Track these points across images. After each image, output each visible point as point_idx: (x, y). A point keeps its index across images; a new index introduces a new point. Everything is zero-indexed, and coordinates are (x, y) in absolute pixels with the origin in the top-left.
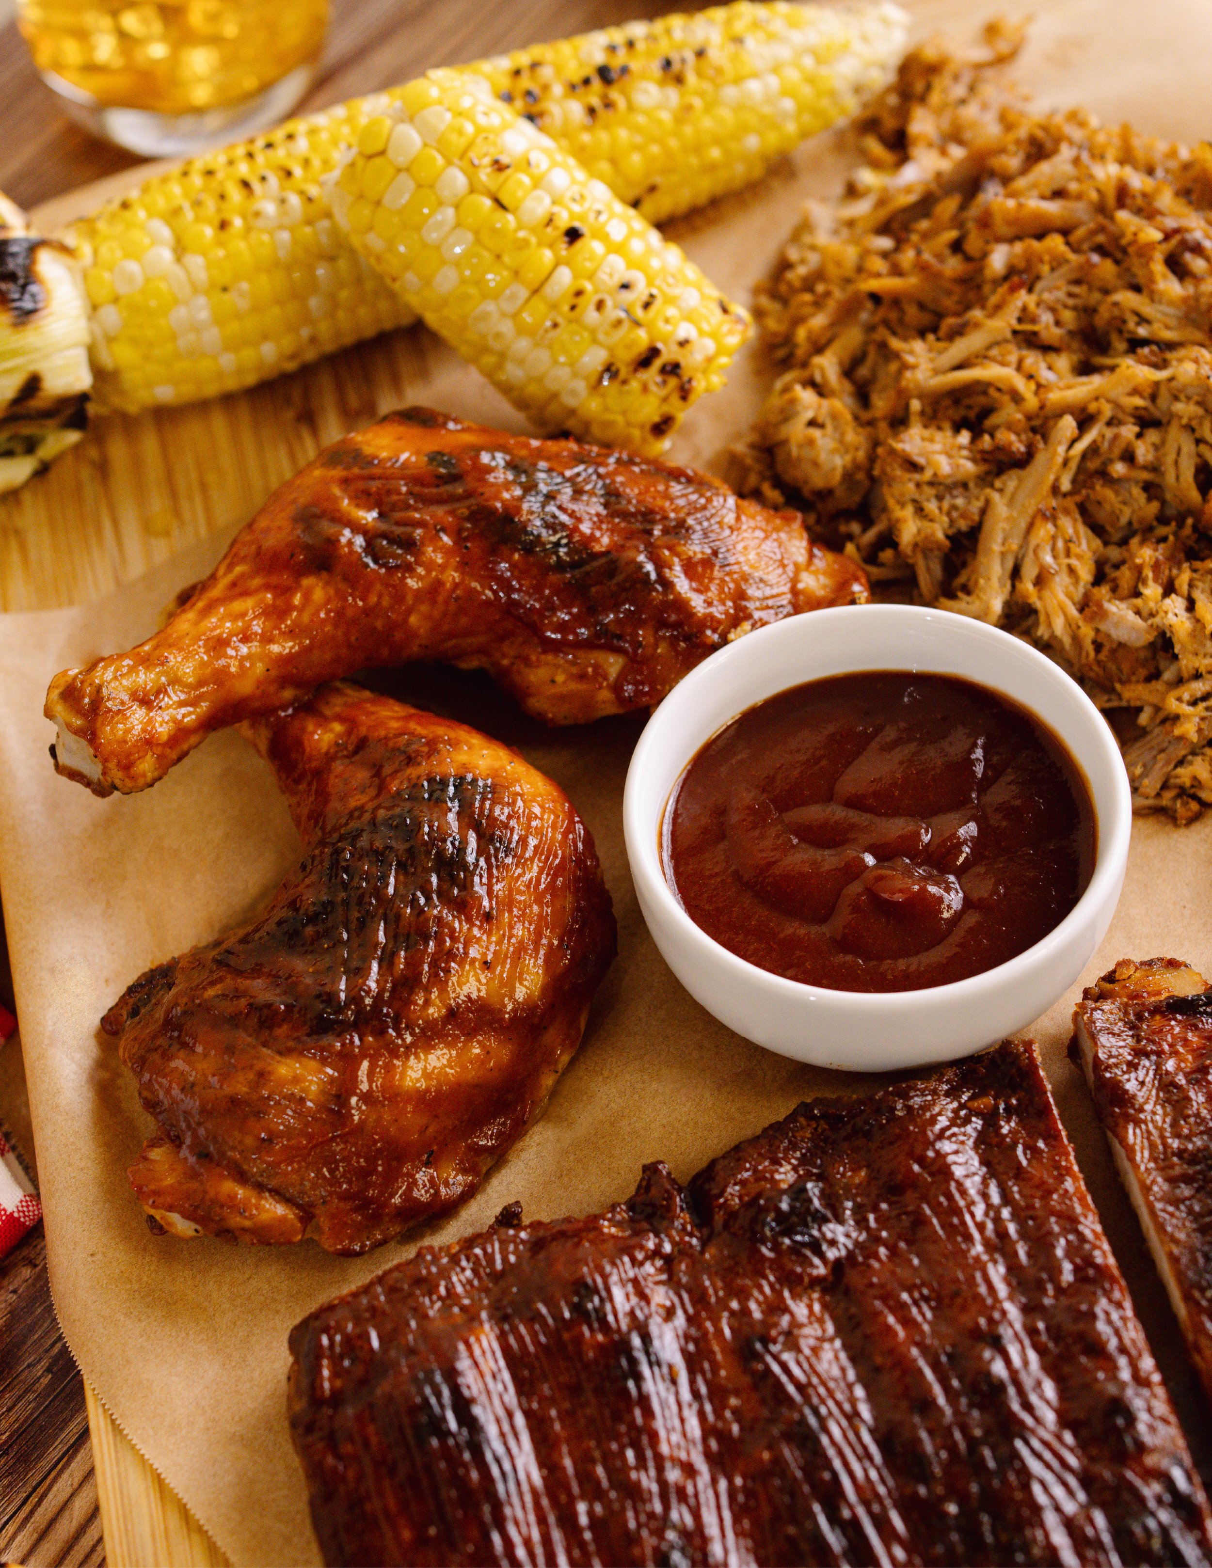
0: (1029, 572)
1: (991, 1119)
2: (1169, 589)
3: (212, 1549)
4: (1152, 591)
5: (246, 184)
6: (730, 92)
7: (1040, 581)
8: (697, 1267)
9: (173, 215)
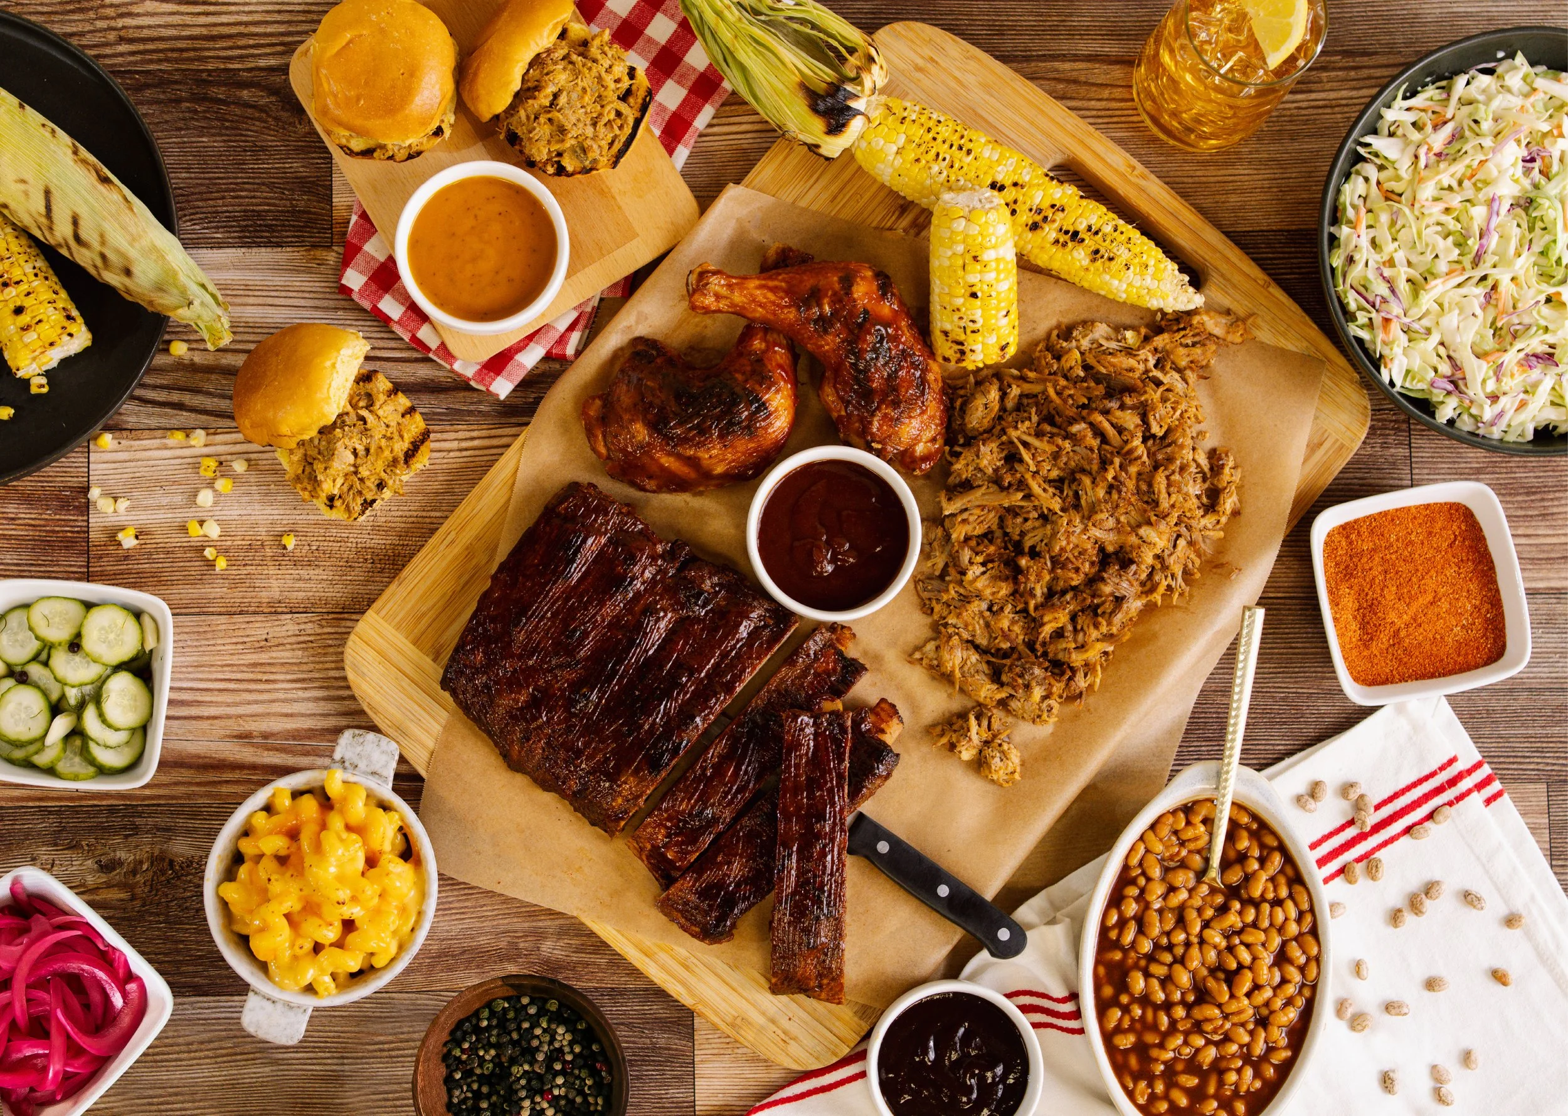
0: (965, 516)
1: (765, 626)
2: (983, 564)
3: (509, 499)
4: (980, 559)
5: (938, 155)
6: (1107, 277)
7: (964, 521)
8: (662, 581)
9: (910, 141)
